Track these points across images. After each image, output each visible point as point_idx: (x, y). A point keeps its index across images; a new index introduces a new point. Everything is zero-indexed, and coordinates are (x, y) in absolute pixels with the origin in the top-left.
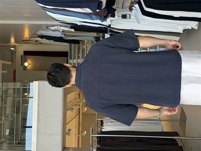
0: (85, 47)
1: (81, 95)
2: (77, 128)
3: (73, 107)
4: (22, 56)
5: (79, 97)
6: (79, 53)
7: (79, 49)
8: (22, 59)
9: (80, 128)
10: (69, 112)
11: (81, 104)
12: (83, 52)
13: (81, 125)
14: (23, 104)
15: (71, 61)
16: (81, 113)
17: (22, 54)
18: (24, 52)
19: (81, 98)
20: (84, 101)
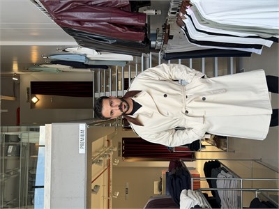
0: (116, 74)
1: (111, 141)
2: (106, 188)
3: (101, 159)
4: (28, 89)
5: (109, 145)
6: (107, 83)
7: (107, 77)
8: (28, 93)
9: (111, 187)
10: (94, 166)
11: (111, 154)
12: (113, 82)
13: (111, 183)
14: (30, 155)
15: (97, 95)
16: (111, 166)
17: (29, 86)
18: (32, 82)
19: (111, 146)
20: (116, 149)
